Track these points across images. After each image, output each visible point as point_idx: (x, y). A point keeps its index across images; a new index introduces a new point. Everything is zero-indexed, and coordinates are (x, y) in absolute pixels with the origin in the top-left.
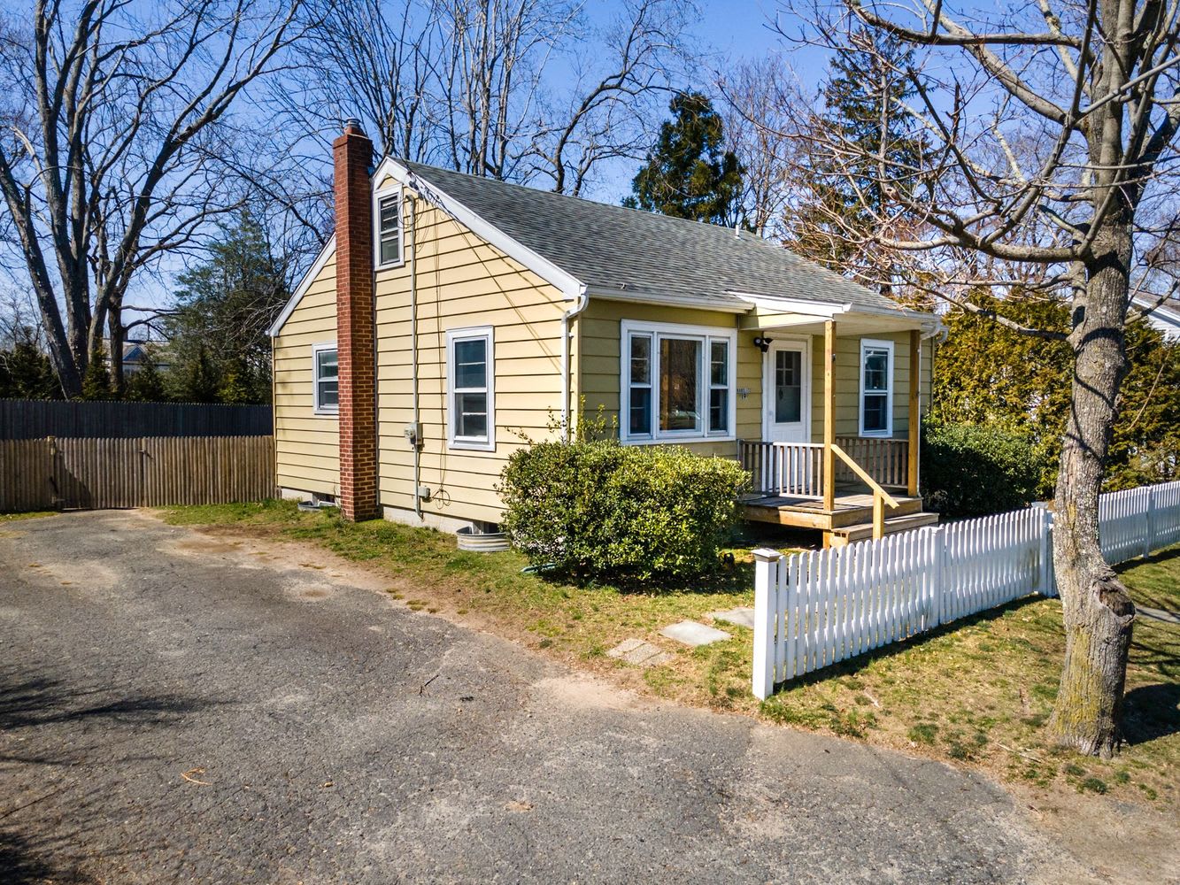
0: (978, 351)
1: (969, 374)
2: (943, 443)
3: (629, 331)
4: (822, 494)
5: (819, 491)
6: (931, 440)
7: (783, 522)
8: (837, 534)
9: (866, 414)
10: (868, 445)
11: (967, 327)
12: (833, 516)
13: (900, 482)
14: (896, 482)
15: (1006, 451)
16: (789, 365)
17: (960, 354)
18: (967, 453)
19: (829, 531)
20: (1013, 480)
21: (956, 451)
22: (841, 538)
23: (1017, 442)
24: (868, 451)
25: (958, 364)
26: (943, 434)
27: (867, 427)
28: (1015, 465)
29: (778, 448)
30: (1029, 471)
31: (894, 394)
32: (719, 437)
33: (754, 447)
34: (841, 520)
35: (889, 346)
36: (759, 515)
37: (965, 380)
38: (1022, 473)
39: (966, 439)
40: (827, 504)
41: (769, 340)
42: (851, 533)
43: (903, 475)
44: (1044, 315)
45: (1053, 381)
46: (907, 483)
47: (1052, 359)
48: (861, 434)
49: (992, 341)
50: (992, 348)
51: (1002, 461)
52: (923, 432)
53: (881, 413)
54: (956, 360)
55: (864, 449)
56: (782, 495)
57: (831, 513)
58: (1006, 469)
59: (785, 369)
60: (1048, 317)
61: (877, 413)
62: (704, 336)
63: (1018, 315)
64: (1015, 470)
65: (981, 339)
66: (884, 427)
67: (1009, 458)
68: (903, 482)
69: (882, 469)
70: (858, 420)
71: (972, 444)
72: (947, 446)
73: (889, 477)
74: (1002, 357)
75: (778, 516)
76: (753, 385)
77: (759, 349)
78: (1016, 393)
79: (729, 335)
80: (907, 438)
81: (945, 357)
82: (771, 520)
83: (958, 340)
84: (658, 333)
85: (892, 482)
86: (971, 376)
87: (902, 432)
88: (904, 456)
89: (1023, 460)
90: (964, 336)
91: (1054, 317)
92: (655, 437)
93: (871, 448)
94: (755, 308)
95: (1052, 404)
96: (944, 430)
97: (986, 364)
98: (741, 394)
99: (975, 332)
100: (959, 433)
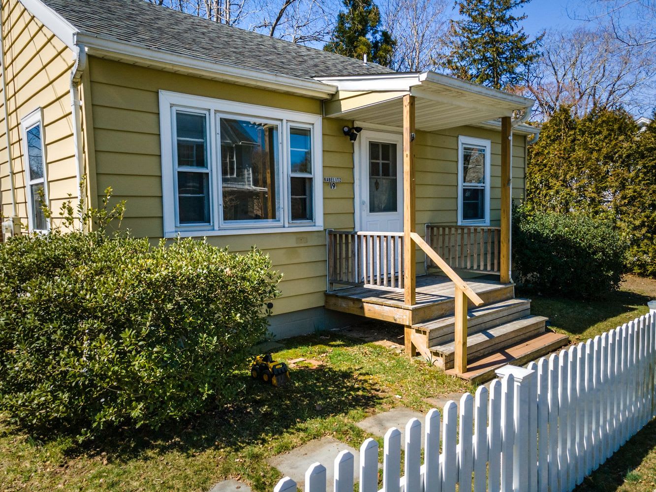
0: (563, 158)
1: (556, 176)
2: (535, 230)
3: (172, 106)
4: (403, 287)
5: (400, 283)
6: (523, 227)
7: (368, 314)
8: (418, 331)
9: (465, 205)
10: (462, 234)
11: (554, 141)
12: (414, 311)
13: (492, 269)
14: (489, 268)
15: (594, 237)
16: (385, 157)
17: (548, 162)
18: (557, 239)
19: (409, 327)
20: (601, 264)
21: (547, 237)
22: (422, 335)
23: (603, 228)
24: (462, 238)
25: (547, 169)
26: (535, 222)
27: (466, 217)
28: (603, 250)
29: (362, 237)
30: (616, 255)
31: (491, 187)
32: (302, 227)
33: (347, 236)
34: (422, 315)
35: (486, 143)
36: (344, 306)
37: (552, 182)
38: (609, 257)
39: (556, 226)
40: (407, 297)
41: (359, 129)
42: (431, 331)
43: (496, 262)
44: (616, 127)
45: (625, 179)
46: (499, 270)
47: (622, 163)
48: (459, 223)
49: (574, 150)
50: (573, 155)
51: (590, 246)
52: (516, 221)
53: (480, 205)
54: (545, 165)
55: (459, 237)
56: (366, 286)
57: (411, 307)
58: (594, 253)
59: (381, 161)
60: (620, 128)
61: (477, 204)
62: (282, 120)
63: (595, 129)
64: (604, 254)
65: (565, 149)
66: (482, 217)
67: (596, 243)
68: (496, 268)
69: (475, 256)
70: (457, 210)
71: (563, 230)
72: (538, 232)
73: (482, 264)
74: (582, 162)
75: (362, 308)
76: (344, 175)
77: (349, 137)
78: (594, 190)
79: (313, 121)
80: (500, 226)
81: (536, 164)
82: (356, 312)
83: (546, 151)
84: (216, 111)
85: (485, 269)
86: (557, 178)
87: (496, 221)
88: (496, 243)
89: (610, 245)
90: (552, 147)
91: (625, 128)
92: (216, 227)
93: (466, 236)
94: (337, 92)
95: (624, 198)
96: (536, 219)
97: (569, 168)
98: (328, 183)
99: (560, 143)
100: (550, 221)
